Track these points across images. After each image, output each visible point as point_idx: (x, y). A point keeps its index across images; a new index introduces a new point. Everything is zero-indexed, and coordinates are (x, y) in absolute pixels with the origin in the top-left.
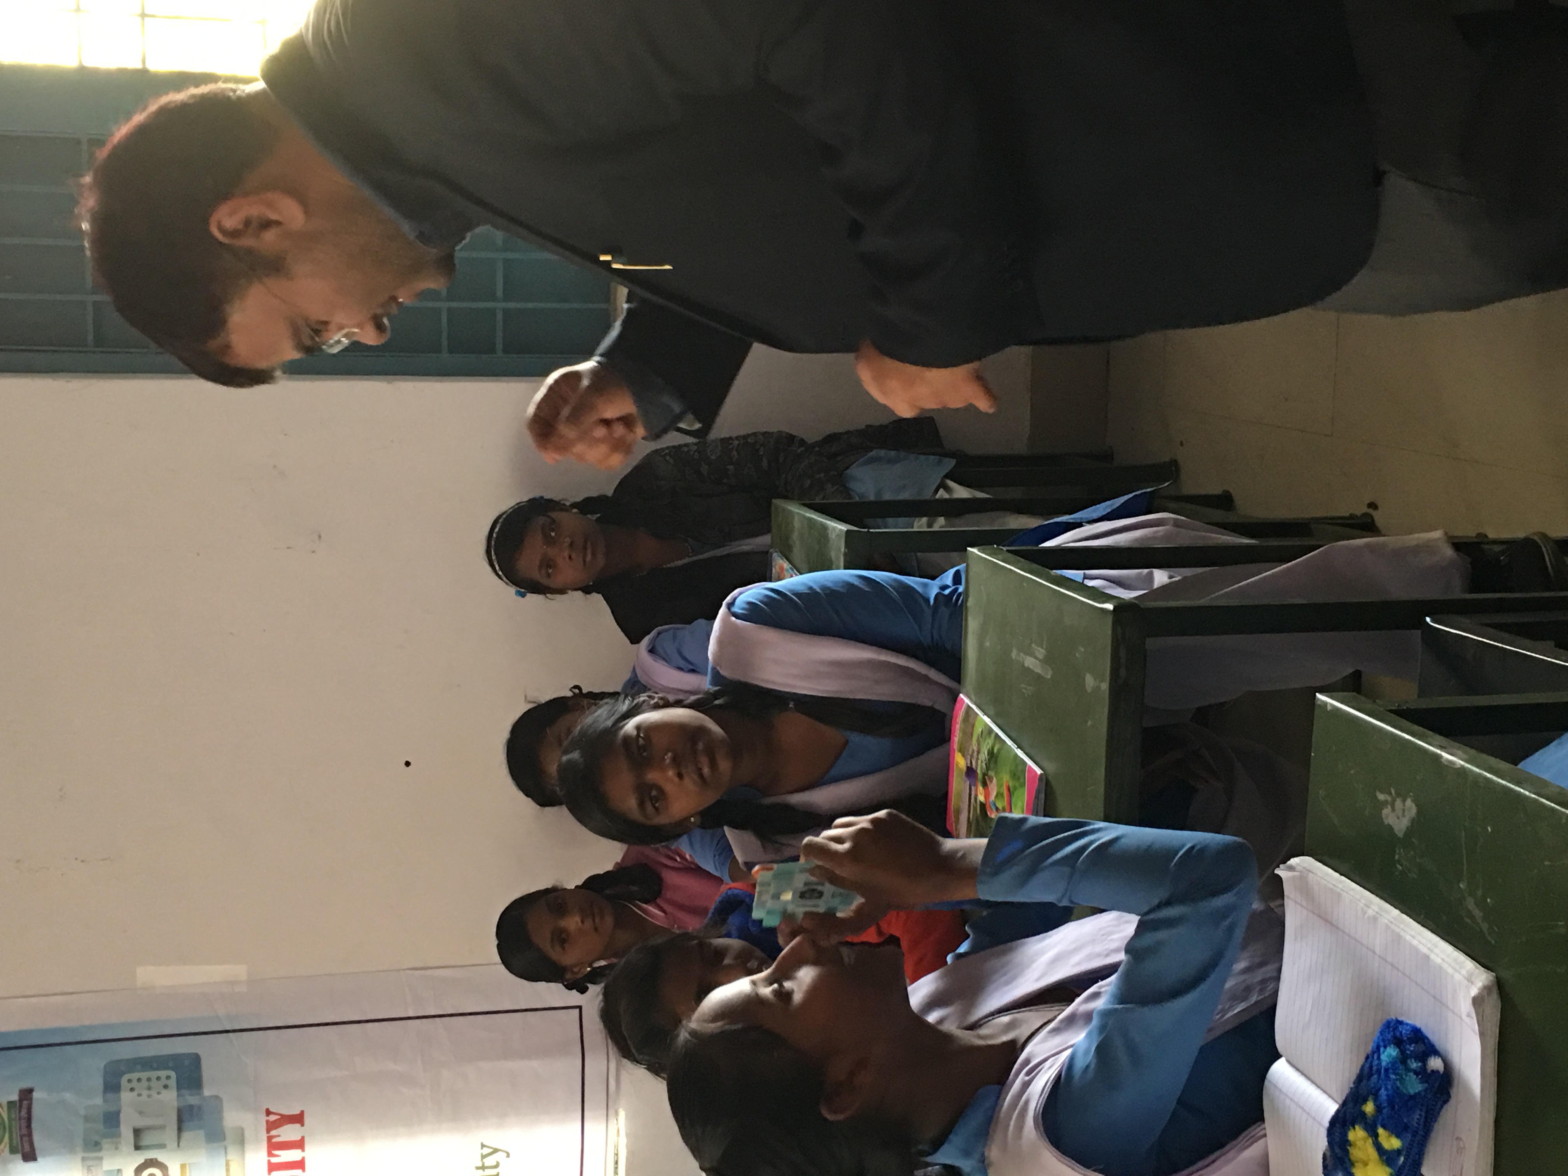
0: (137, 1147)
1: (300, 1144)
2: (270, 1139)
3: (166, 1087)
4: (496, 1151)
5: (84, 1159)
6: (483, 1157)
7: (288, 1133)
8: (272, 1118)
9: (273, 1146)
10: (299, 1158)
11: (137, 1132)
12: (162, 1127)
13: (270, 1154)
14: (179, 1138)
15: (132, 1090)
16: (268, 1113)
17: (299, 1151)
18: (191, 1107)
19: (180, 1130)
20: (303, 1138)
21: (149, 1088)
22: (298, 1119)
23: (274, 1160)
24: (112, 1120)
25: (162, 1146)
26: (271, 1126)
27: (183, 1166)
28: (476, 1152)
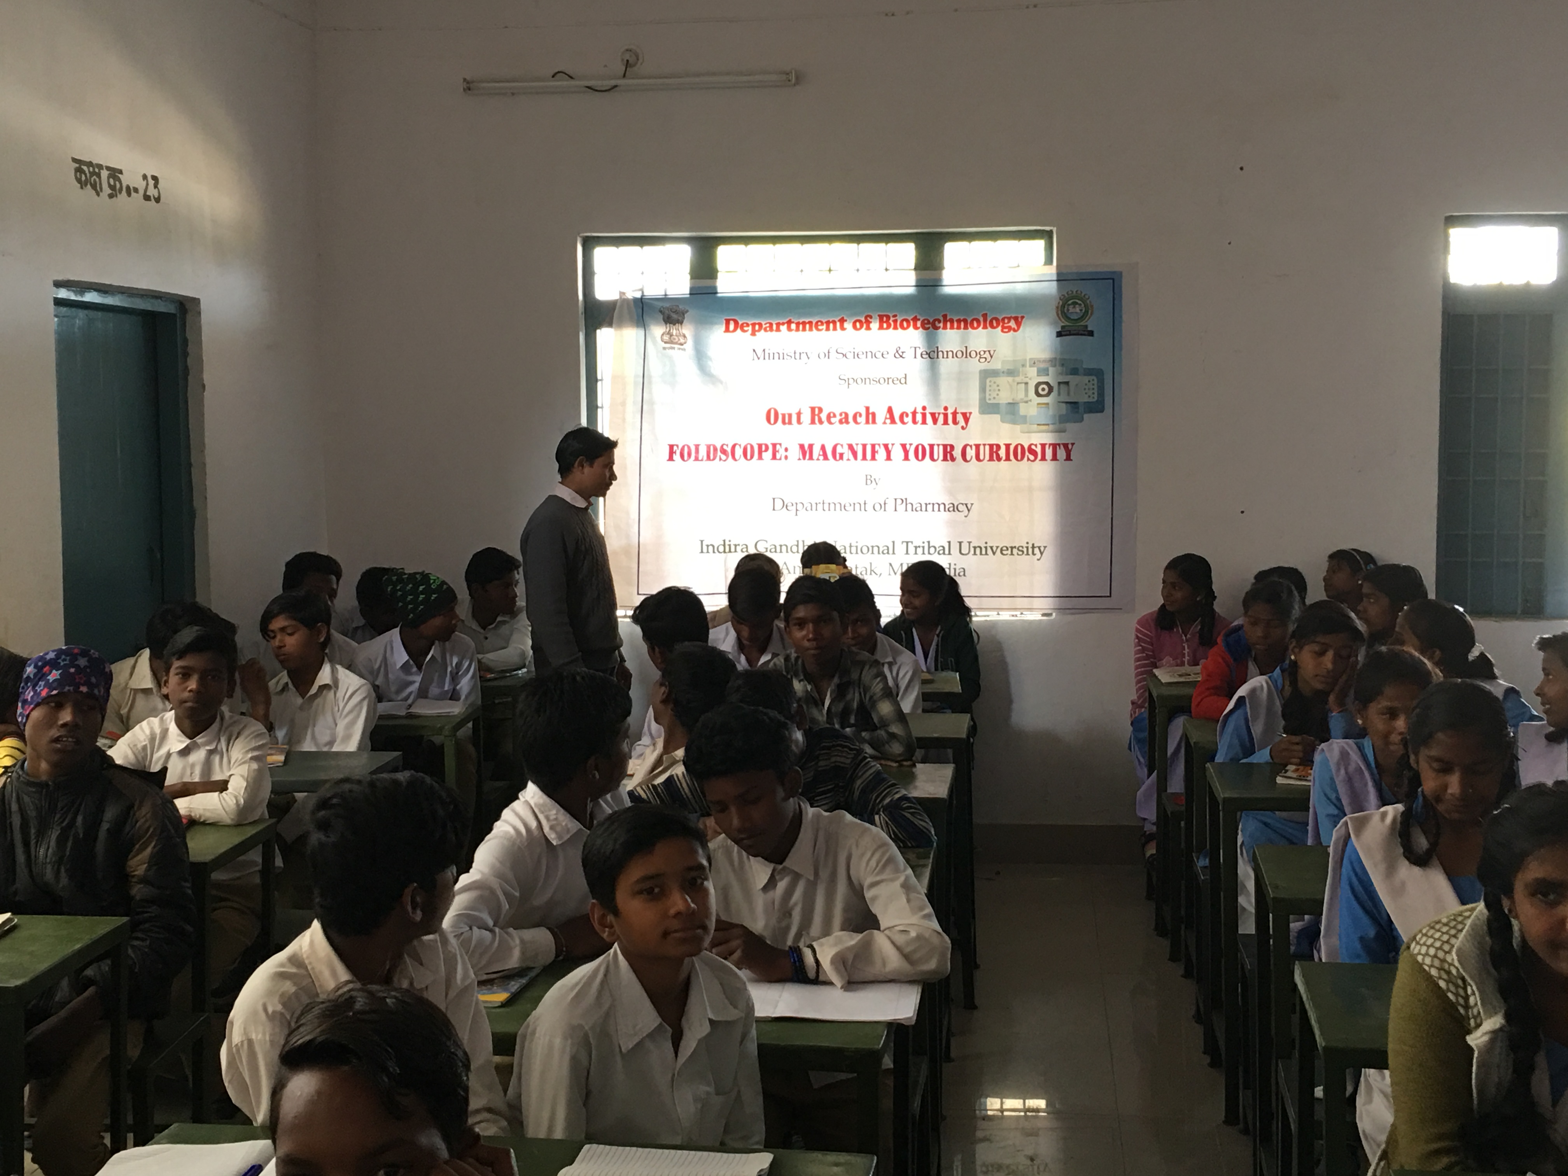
0: (1059, 383)
1: (1055, 458)
2: (1059, 445)
3: (1089, 397)
4: (1042, 553)
5: (1055, 359)
6: (1039, 548)
7: (1061, 453)
8: (1070, 446)
9: (1054, 446)
10: (1047, 458)
11: (1067, 383)
12: (1069, 394)
13: (1050, 445)
14: (1063, 402)
15: (1089, 381)
16: (1073, 444)
17: (1051, 458)
18: (1078, 408)
19: (1067, 403)
20: (1058, 460)
21: (1089, 389)
22: (1068, 458)
23: (1047, 447)
24: (1074, 372)
25: (1059, 394)
26: (1066, 446)
27: (1047, 404)
28: (1042, 544)
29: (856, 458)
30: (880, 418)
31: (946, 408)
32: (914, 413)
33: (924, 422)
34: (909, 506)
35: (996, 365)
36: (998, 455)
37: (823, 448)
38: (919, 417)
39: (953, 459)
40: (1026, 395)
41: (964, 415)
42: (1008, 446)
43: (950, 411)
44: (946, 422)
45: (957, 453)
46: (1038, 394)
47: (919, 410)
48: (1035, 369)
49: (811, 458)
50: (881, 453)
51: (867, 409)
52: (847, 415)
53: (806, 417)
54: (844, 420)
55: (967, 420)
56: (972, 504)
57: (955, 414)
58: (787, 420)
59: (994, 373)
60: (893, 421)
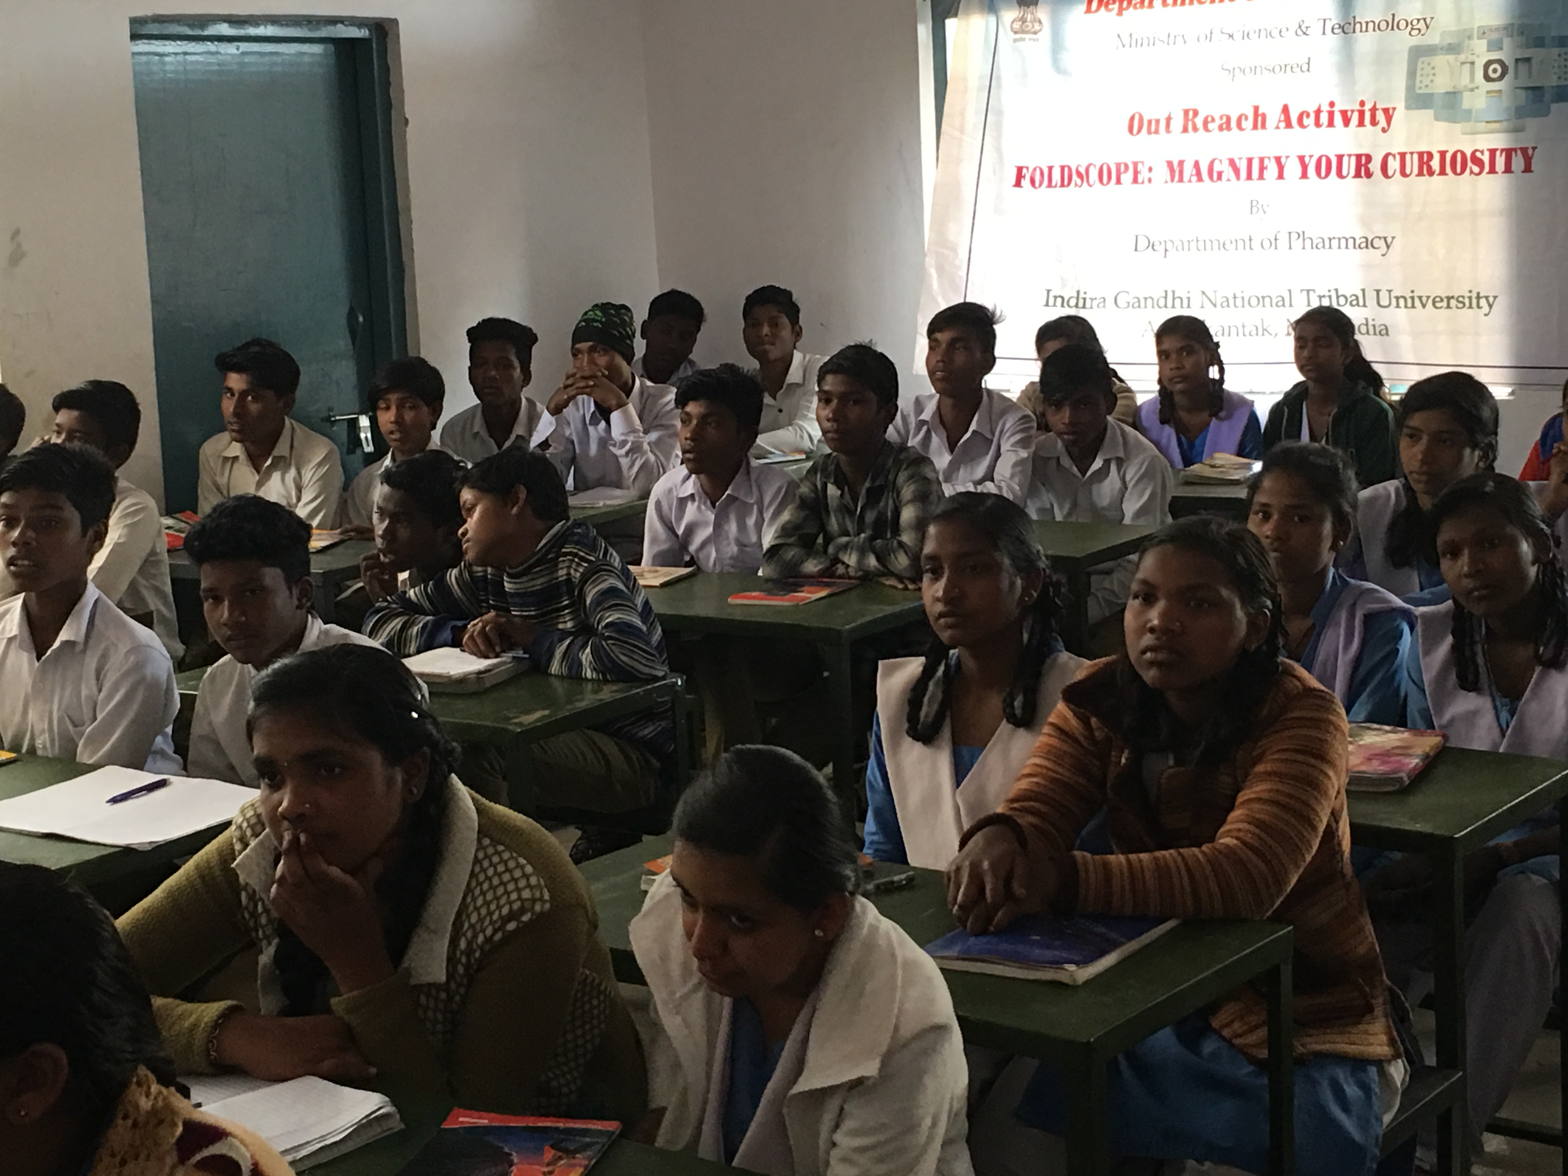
0: (1517, 60)
1: (1508, 169)
2: (1515, 150)
3: (1559, 78)
4: (1491, 306)
5: (1512, 25)
6: (1487, 298)
7: (1518, 162)
8: (1530, 151)
9: (1509, 153)
10: (1497, 169)
11: (1528, 60)
12: (1530, 75)
13: (1502, 150)
14: (1521, 88)
15: (1559, 55)
16: (1534, 148)
17: (1503, 169)
18: (1543, 96)
19: (1527, 88)
20: (1512, 172)
21: (1559, 67)
22: (1528, 169)
23: (1498, 153)
24: (1539, 42)
25: (1516, 76)
26: (1524, 151)
27: (1500, 91)
28: (1491, 294)
29: (1238, 177)
30: (1271, 122)
31: (1362, 103)
32: (1318, 112)
33: (1331, 124)
34: (1308, 242)
35: (1433, 38)
36: (1430, 168)
37: (1197, 165)
38: (1324, 118)
39: (1369, 175)
40: (1472, 79)
41: (1386, 111)
42: (1443, 154)
43: (1368, 107)
44: (1361, 123)
45: (1375, 167)
46: (1487, 78)
47: (1325, 108)
48: (1485, 42)
49: (1181, 180)
50: (1272, 169)
51: (1256, 109)
52: (1229, 118)
53: (1178, 123)
54: (1226, 125)
55: (1389, 119)
56: (1393, 238)
57: (1374, 110)
58: (1153, 127)
59: (1429, 51)
60: (1289, 125)
